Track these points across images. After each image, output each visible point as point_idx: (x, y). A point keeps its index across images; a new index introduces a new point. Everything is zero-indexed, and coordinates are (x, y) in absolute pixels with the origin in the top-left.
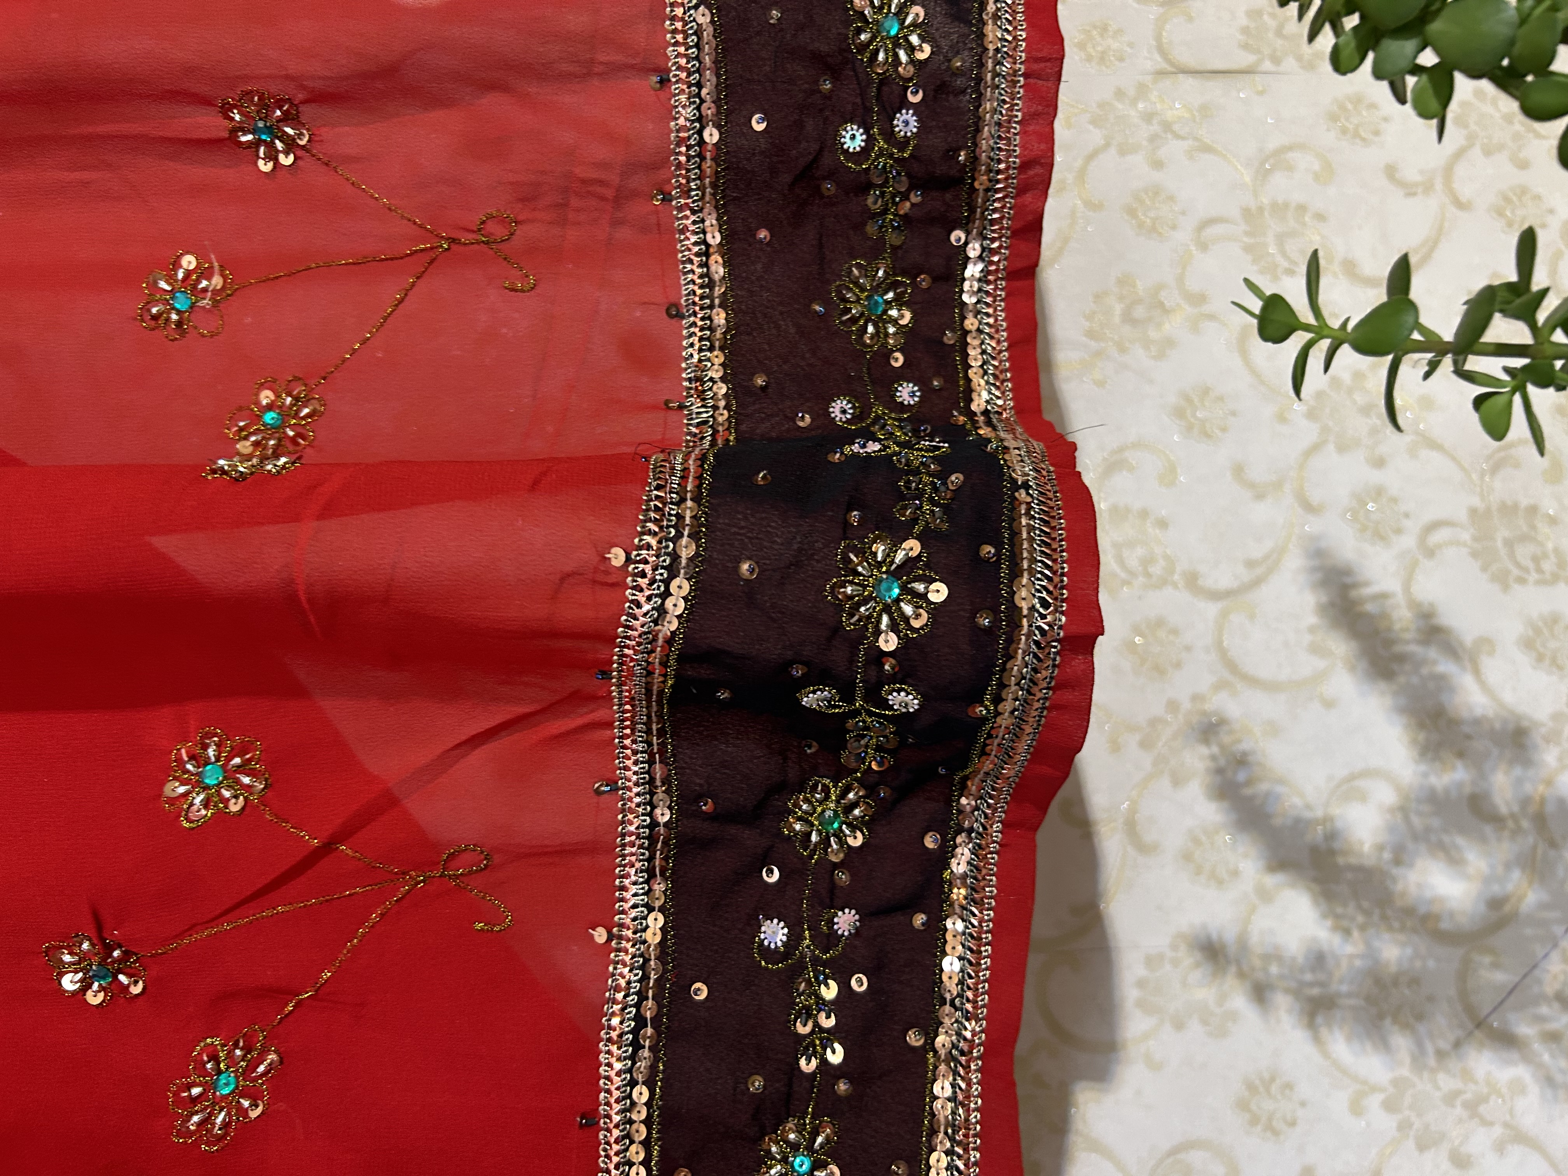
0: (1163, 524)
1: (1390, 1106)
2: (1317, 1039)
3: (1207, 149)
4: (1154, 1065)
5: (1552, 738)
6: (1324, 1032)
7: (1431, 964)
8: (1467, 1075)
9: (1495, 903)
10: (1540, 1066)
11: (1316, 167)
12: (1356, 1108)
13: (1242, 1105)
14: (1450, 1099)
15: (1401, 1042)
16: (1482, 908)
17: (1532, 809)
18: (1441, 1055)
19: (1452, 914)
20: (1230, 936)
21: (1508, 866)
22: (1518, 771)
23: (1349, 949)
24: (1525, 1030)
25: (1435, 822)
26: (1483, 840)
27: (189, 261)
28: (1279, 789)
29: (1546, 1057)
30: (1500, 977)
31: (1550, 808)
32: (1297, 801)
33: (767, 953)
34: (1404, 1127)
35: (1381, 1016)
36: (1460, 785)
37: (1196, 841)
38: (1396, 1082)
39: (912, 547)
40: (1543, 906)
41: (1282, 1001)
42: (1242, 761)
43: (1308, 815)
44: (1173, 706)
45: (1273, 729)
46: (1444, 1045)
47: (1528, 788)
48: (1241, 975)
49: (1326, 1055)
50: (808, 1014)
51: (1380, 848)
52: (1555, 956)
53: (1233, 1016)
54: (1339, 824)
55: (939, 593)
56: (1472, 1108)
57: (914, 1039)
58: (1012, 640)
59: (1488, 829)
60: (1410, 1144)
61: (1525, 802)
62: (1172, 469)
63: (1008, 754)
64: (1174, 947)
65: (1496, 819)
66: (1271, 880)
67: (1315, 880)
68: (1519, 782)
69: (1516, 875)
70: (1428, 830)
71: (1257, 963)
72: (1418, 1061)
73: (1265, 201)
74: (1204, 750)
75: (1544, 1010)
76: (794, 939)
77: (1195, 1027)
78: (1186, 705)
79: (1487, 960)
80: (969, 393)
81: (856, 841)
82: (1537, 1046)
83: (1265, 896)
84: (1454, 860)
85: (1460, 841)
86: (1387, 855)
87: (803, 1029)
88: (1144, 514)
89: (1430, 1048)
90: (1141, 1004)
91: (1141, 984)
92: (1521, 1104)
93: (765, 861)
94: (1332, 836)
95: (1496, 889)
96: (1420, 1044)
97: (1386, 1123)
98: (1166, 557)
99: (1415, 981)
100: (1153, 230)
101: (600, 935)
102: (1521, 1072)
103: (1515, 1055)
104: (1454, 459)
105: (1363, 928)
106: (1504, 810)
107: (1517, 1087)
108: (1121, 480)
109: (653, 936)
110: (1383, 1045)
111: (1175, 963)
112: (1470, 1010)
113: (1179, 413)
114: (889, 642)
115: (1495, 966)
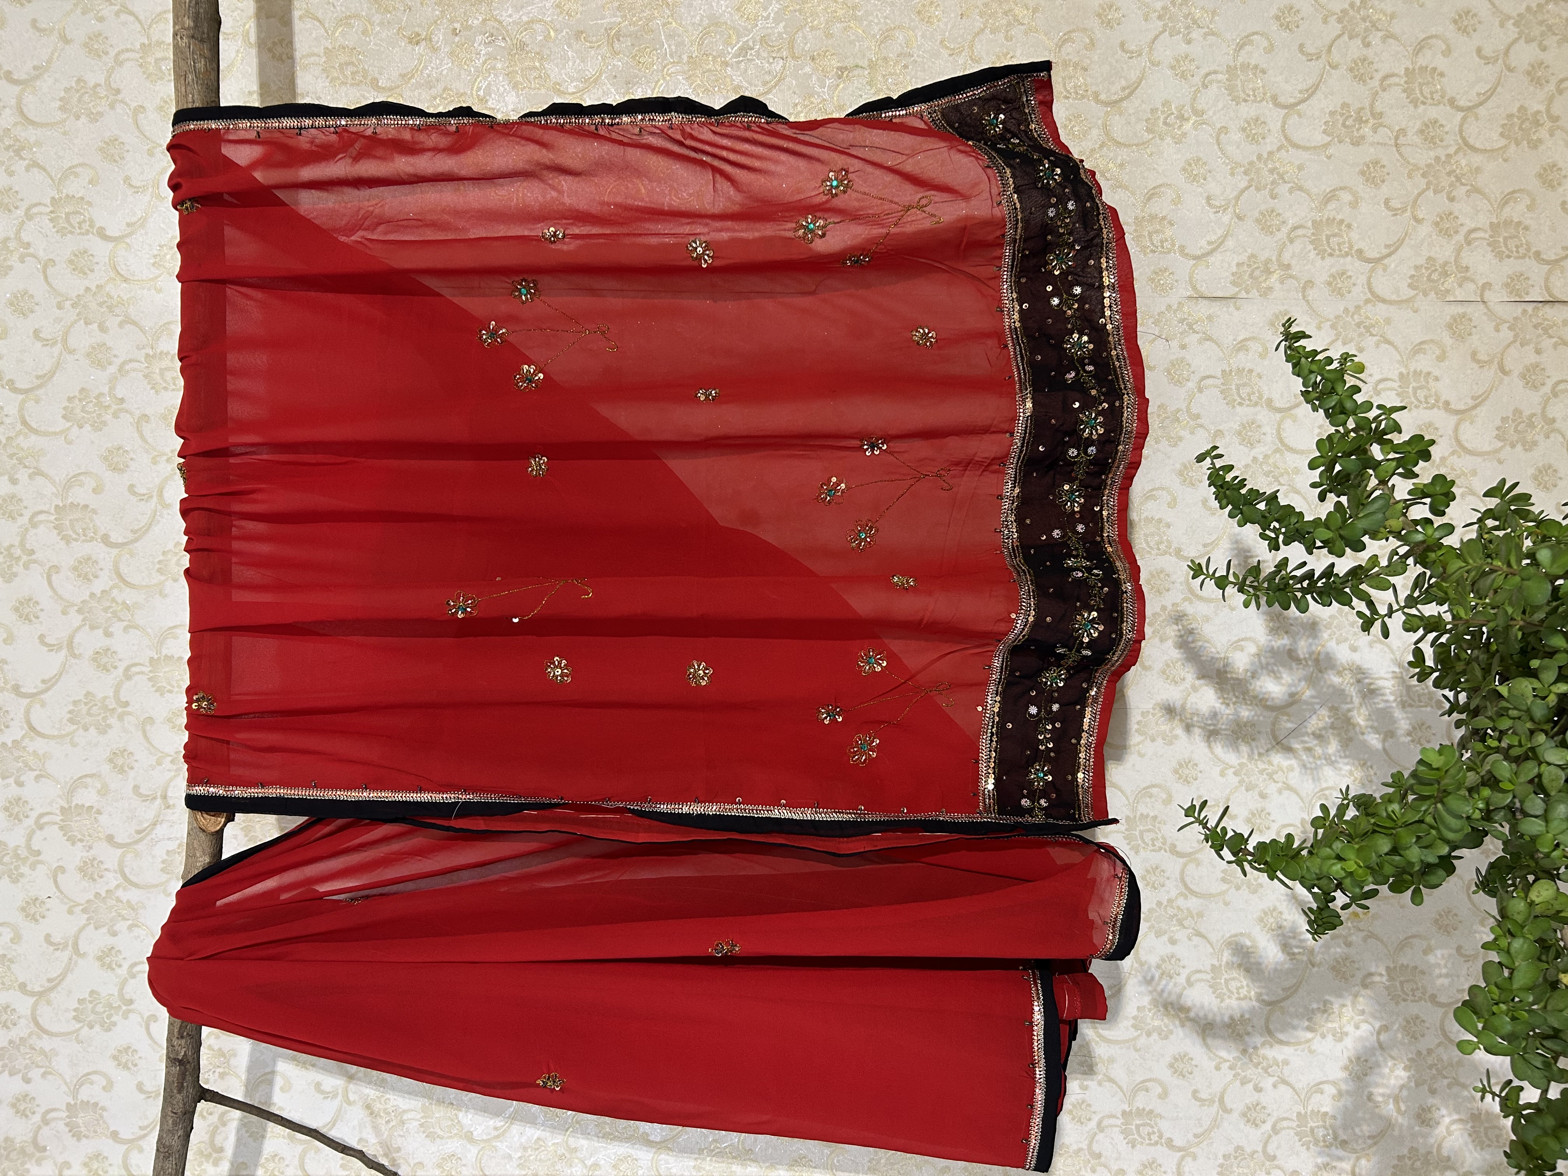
0: (1168, 526)
1: (1236, 774)
2: (1209, 747)
3: (1209, 339)
4: (1142, 755)
5: (1328, 626)
6: (1213, 744)
7: (1261, 718)
8: (1270, 763)
9: (1292, 695)
10: (1302, 760)
11: (1260, 350)
12: (1222, 774)
13: (1176, 771)
14: (1261, 772)
15: (1244, 749)
16: (1286, 697)
17: (1314, 657)
18: (1260, 754)
19: (1273, 699)
20: (1178, 705)
21: (1300, 680)
22: (1310, 640)
23: (1228, 712)
24: (1296, 746)
25: (1272, 661)
26: (1291, 669)
27: (834, 479)
28: (1207, 645)
29: (1304, 757)
30: (1290, 725)
31: (1322, 657)
32: (1213, 650)
33: (1031, 716)
34: (1241, 782)
35: (1237, 739)
36: (1285, 645)
37: (1168, 666)
38: (1240, 764)
39: (1095, 614)
40: (1312, 697)
41: (1197, 731)
42: (1191, 632)
43: (1217, 656)
44: (1164, 608)
45: (1207, 619)
46: (1261, 751)
47: (1314, 648)
48: (1181, 720)
49: (1212, 753)
50: (1041, 733)
51: (1247, 671)
52: (1314, 717)
53: (1176, 737)
54: (1230, 661)
55: (1101, 628)
56: (1271, 776)
57: (1074, 741)
58: (1120, 641)
59: (1294, 665)
60: (1243, 788)
61: (1311, 653)
62: (1174, 499)
63: (1113, 665)
64: (1154, 709)
65: (1298, 660)
66: (1198, 683)
67: (1217, 683)
68: (1311, 645)
69: (1303, 683)
70: (1268, 664)
71: (1188, 716)
72: (1250, 757)
73: (1234, 367)
74: (1175, 627)
75: (1306, 738)
76: (1039, 712)
77: (1160, 741)
78: (1170, 608)
79: (1285, 718)
80: (1102, 529)
81: (1061, 684)
82: (1301, 753)
83: (1195, 689)
84: (1277, 677)
85: (1281, 669)
86: (1249, 674)
87: (1041, 738)
88: (1160, 521)
89: (1256, 752)
90: (1137, 731)
91: (1138, 723)
92: (1291, 775)
93: (1032, 690)
94: (1226, 665)
95: (1293, 689)
96: (1252, 750)
97: (1234, 780)
98: (1168, 541)
99: (1253, 725)
100: (1179, 383)
101: (980, 709)
102: (1293, 762)
103: (1291, 755)
104: (1304, 498)
105: (1234, 704)
106: (1302, 656)
107: (1291, 769)
108: (1150, 505)
109: (996, 710)
110: (1237, 750)
111: (1154, 715)
112: (1275, 737)
113: (1180, 474)
114: (1086, 640)
115: (1288, 721)
